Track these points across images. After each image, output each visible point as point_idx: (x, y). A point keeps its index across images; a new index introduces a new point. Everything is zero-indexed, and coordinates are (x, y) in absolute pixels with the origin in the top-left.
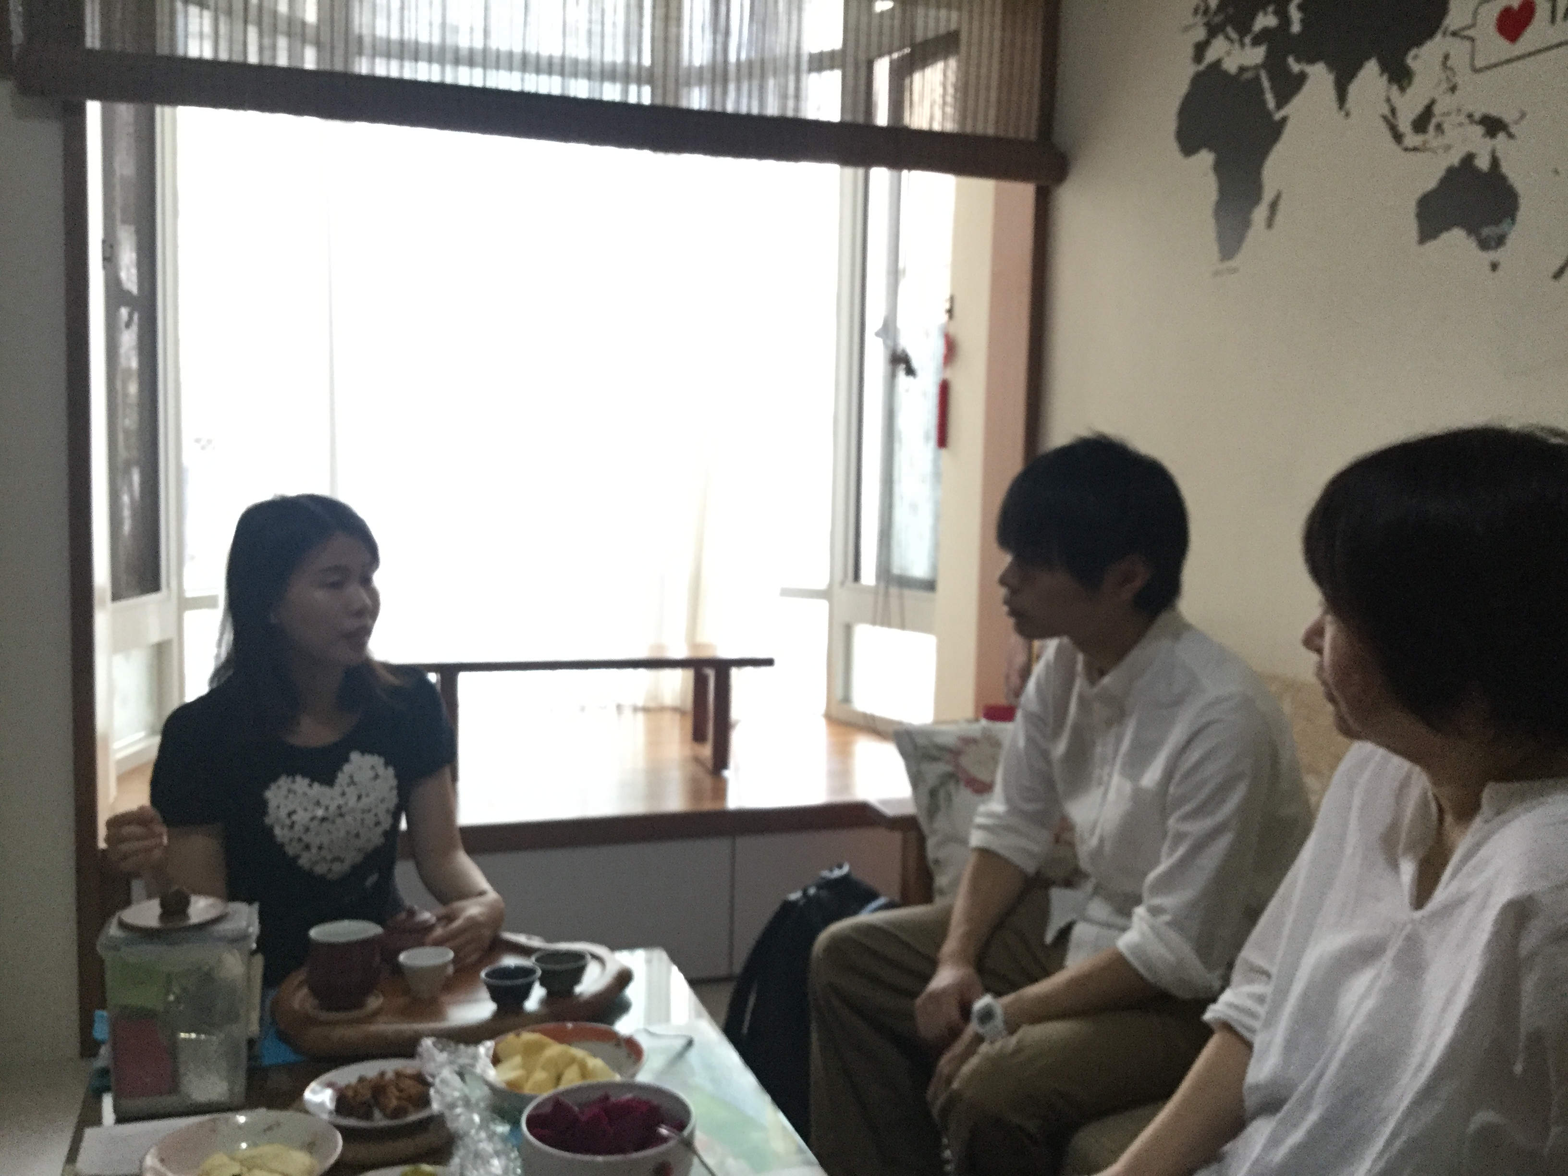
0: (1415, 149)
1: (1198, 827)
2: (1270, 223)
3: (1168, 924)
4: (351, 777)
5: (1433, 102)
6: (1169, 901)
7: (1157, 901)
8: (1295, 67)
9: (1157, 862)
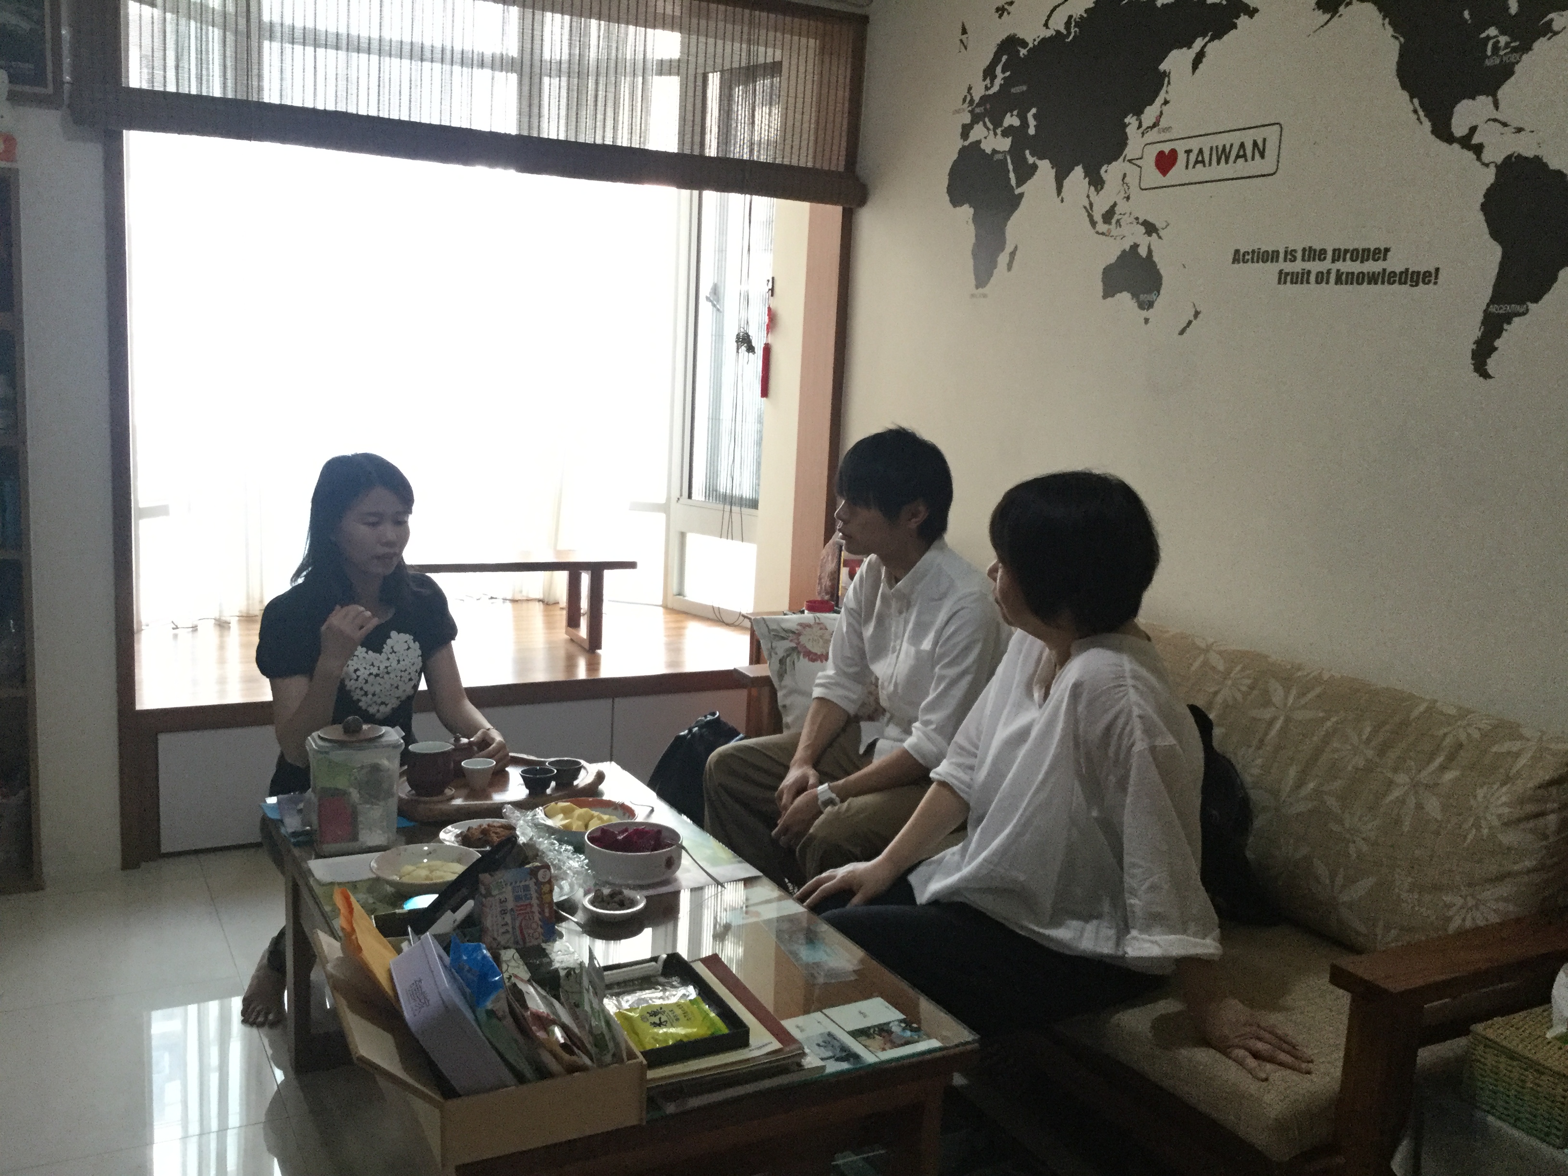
0: (1103, 234)
1: (953, 672)
2: (1010, 267)
3: (935, 730)
4: (392, 648)
5: (1115, 204)
6: (936, 717)
7: (928, 717)
8: (1031, 160)
9: (927, 694)
